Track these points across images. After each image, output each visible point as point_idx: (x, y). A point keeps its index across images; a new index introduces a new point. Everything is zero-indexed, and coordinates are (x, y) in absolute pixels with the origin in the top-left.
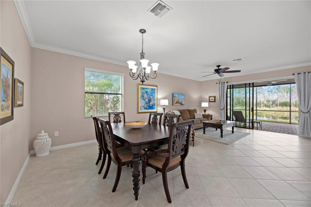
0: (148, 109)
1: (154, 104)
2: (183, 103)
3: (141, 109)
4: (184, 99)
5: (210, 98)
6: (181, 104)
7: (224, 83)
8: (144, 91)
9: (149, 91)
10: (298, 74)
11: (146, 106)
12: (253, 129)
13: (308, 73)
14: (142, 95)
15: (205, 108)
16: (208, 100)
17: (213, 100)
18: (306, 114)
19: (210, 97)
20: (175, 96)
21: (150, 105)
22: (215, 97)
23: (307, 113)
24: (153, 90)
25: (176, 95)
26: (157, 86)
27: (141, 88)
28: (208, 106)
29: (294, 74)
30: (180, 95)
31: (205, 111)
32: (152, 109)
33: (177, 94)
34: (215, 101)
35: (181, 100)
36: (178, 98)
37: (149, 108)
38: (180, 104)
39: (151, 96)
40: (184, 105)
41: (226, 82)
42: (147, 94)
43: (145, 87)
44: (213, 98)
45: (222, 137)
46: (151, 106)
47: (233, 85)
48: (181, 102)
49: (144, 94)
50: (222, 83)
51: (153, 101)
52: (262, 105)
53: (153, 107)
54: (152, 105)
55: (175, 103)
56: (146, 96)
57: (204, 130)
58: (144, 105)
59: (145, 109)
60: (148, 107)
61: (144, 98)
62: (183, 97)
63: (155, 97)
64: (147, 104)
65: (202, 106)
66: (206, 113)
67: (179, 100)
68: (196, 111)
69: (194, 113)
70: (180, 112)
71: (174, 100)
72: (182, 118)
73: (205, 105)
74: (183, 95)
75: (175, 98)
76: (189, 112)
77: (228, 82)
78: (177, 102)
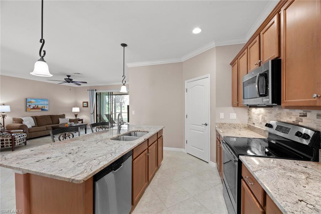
2: (46, 109)
4: (48, 105)
5: (84, 104)
6: (43, 110)
7: (93, 90)
15: (76, 112)
16: (82, 105)
17: (86, 106)
19: (84, 102)
20: (31, 101)
22: (87, 103)
25: (33, 101)
28: (79, 111)
30: (40, 101)
31: (76, 116)
33: (35, 99)
34: (87, 106)
35: (43, 105)
36: (35, 104)
38: (41, 110)
40: (48, 110)
44: (86, 104)
47: (100, 93)
48: (42, 107)
55: (31, 109)
62: (46, 102)
65: (73, 111)
66: (78, 118)
67: (38, 106)
68: (63, 116)
69: (59, 118)
70: (36, 118)
71: (30, 106)
72: (38, 125)
73: (76, 110)
74: (47, 100)
75: (31, 104)
76: (51, 117)
77: (96, 89)
78: (35, 107)
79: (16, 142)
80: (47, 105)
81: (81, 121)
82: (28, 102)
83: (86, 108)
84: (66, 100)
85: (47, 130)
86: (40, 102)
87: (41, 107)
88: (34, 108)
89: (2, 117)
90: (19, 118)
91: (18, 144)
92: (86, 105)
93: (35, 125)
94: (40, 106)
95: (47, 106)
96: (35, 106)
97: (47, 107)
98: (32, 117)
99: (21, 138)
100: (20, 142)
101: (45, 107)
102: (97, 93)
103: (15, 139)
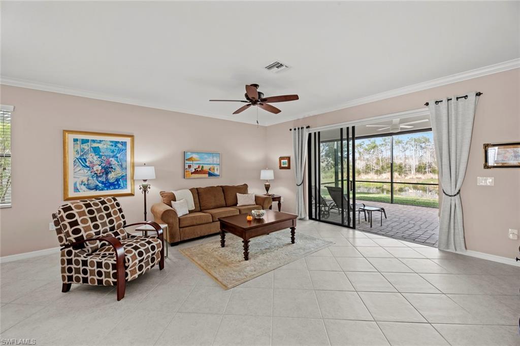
0: (102, 190)
1: (124, 178)
2: (216, 173)
3: (76, 190)
4: (219, 164)
5: (282, 161)
6: (210, 175)
7: (302, 128)
8: (86, 148)
9: (105, 146)
10: (437, 102)
11: (94, 182)
12: (354, 228)
13: (457, 98)
14: (78, 156)
15: (267, 181)
16: (279, 165)
17: (286, 166)
18: (453, 197)
19: (281, 158)
20: (192, 157)
21: (107, 179)
22: (289, 158)
23: (455, 195)
24: (119, 145)
25: (195, 156)
26: (132, 136)
27: (75, 140)
28: (273, 178)
29: (427, 104)
30: (206, 156)
31: (267, 188)
32: (115, 188)
33: (198, 153)
34: (289, 168)
35: (211, 166)
36: (199, 162)
37: (106, 186)
38: (207, 175)
39: (113, 159)
40: (219, 175)
41: (305, 127)
42: (99, 154)
43: (90, 139)
44: (286, 161)
45: (246, 258)
46: (111, 181)
47: (319, 133)
48: (210, 169)
49: (86, 153)
50: (299, 129)
51: (118, 169)
52: (427, 170)
53: (119, 185)
54: (117, 180)
55: (192, 173)
56: (92, 158)
57: (223, 237)
58: (88, 180)
59: (90, 189)
60: (100, 185)
61: (87, 164)
62: (216, 160)
63: (126, 161)
64: (98, 177)
65: (261, 178)
66: (270, 192)
67: (202, 167)
68: (244, 189)
69: (237, 194)
70: (197, 193)
71: (190, 166)
72: (200, 206)
73: (267, 175)
74: (217, 154)
75: (192, 162)
76: (223, 191)
77: (310, 126)
78: (199, 169)
79: (127, 271)
80: (217, 164)
81: (277, 202)
82: (186, 160)
83: (288, 170)
84: (251, 155)
85: (213, 222)
86: (206, 158)
87: (208, 168)
88: (196, 172)
89: (142, 190)
90: (171, 191)
91: (136, 276)
92: (286, 164)
93: (194, 208)
94: (206, 168)
95: (218, 166)
96: (199, 167)
97: (217, 169)
98: (192, 190)
99: (145, 256)
100: (141, 268)
101: (214, 169)
102: (310, 135)
103: (127, 265)
